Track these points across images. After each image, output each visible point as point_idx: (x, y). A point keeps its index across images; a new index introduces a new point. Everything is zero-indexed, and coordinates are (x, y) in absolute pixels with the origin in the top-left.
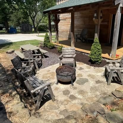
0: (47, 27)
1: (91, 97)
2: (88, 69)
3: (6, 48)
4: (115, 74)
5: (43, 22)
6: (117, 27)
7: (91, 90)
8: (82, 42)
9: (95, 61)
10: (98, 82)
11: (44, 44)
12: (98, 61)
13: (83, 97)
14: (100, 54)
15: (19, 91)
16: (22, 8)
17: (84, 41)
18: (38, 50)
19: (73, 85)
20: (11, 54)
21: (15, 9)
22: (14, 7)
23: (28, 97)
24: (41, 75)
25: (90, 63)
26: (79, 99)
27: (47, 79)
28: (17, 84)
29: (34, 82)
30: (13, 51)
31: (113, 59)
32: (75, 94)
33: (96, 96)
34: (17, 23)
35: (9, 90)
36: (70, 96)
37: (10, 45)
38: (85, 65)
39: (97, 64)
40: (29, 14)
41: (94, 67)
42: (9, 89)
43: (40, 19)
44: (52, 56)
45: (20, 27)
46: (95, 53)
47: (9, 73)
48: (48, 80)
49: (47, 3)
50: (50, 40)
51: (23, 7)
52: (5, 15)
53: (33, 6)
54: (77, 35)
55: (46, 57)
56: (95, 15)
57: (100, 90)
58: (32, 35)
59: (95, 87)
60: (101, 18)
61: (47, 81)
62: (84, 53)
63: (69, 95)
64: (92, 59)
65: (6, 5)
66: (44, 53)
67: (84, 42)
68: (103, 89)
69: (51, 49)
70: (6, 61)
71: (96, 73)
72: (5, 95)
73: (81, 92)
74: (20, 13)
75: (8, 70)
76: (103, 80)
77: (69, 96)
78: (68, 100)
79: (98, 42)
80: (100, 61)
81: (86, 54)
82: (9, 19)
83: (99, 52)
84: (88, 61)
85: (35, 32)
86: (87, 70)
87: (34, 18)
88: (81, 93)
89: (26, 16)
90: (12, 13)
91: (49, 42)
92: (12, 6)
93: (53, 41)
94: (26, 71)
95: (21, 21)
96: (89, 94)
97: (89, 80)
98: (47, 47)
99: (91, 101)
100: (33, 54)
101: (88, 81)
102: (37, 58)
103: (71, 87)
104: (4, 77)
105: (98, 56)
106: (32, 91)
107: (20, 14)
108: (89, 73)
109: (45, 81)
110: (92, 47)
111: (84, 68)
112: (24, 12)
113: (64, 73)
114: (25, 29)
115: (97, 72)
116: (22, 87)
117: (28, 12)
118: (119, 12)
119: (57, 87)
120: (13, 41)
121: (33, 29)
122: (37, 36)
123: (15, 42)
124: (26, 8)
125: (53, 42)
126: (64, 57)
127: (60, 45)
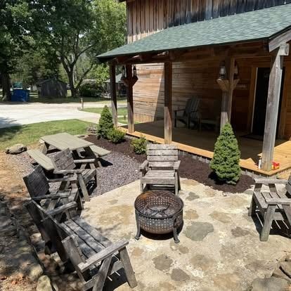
0: (101, 88)
1: (226, 273)
2: (210, 198)
3: (5, 140)
4: (279, 213)
5: (93, 76)
6: (275, 98)
7: (222, 256)
8: (189, 127)
9: (225, 178)
10: (237, 232)
11: (100, 132)
12: (233, 177)
13: (206, 274)
14: (236, 162)
15: (44, 260)
16: (45, 44)
17: (192, 124)
18: (88, 149)
19: (177, 241)
20: (18, 156)
21: (28, 46)
22: (25, 42)
23: (67, 275)
24: (96, 213)
25: (213, 181)
26: (195, 279)
27: (111, 226)
28: (37, 239)
29: (82, 236)
30: (22, 149)
31: (267, 173)
32: (184, 266)
33: (238, 272)
34: (31, 77)
35: (20, 261)
36: (173, 272)
37: (15, 132)
38: (202, 185)
39: (231, 184)
40: (60, 58)
41: (224, 191)
42: (20, 258)
43: (85, 71)
44: (120, 161)
45: (38, 86)
46: (225, 159)
47: (14, 207)
48: (115, 226)
49: (101, 35)
50: (114, 122)
51: (47, 42)
52: (3, 60)
53: (70, 41)
54: (176, 112)
55: (105, 164)
56: (223, 71)
57: (246, 254)
58: (68, 108)
59: (233, 247)
60: (236, 77)
61: (111, 229)
62: (195, 155)
63: (171, 269)
64: (217, 173)
65: (7, 36)
66: (99, 156)
67: (193, 128)
68: (252, 251)
69: (116, 143)
70: (5, 175)
71: (229, 209)
72: (11, 277)
73: (201, 261)
74: (38, 54)
75: (12, 200)
76: (248, 227)
77: (170, 272)
78: (170, 285)
79: (232, 132)
80: (236, 179)
81: (201, 159)
82: (12, 68)
83: (233, 156)
84: (207, 175)
85: (74, 99)
86: (207, 199)
87: (72, 66)
88: (200, 265)
89: (53, 62)
90: (20, 54)
91: (112, 126)
92: (21, 38)
93: (119, 124)
94: (61, 207)
95: (39, 74)
96: (220, 265)
97: (216, 228)
98: (106, 138)
99: (226, 286)
100: (75, 159)
101: (213, 230)
102: (86, 168)
103: (173, 247)
104: (5, 224)
105: (232, 166)
106: (82, 266)
107: (38, 57)
108: (212, 208)
109: (106, 230)
110: (218, 144)
111: (200, 195)
112: (49, 53)
113: (153, 209)
114: (48, 91)
115: (231, 206)
116: (50, 248)
117: (57, 53)
118: (277, 66)
119: (138, 248)
120: (22, 122)
121: (69, 93)
122: (79, 109)
123: (27, 126)
124: (54, 45)
125: (121, 126)
126: (150, 167)
127: (137, 134)
